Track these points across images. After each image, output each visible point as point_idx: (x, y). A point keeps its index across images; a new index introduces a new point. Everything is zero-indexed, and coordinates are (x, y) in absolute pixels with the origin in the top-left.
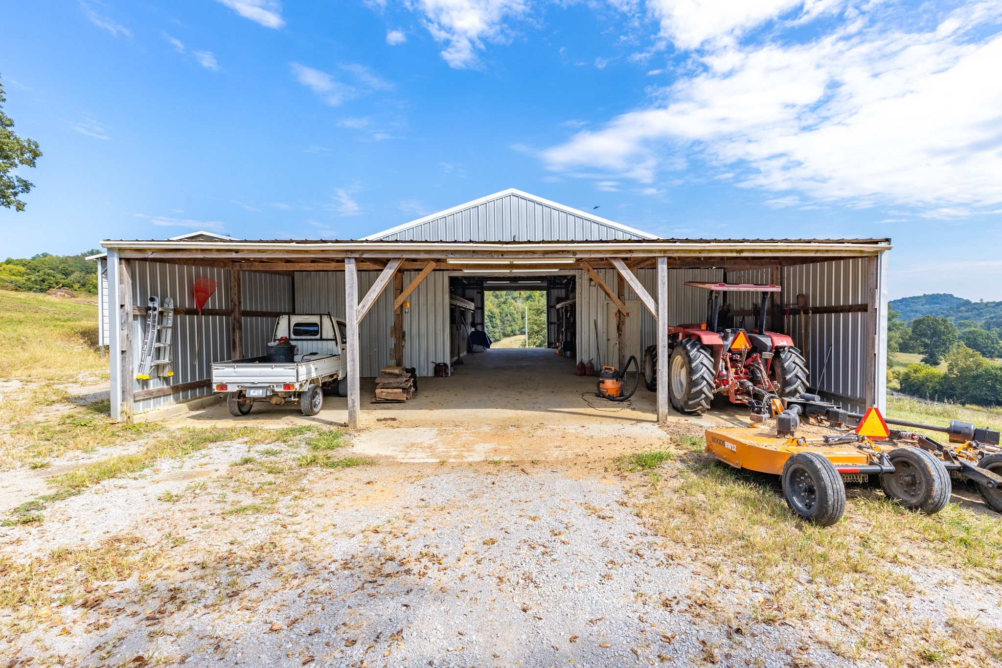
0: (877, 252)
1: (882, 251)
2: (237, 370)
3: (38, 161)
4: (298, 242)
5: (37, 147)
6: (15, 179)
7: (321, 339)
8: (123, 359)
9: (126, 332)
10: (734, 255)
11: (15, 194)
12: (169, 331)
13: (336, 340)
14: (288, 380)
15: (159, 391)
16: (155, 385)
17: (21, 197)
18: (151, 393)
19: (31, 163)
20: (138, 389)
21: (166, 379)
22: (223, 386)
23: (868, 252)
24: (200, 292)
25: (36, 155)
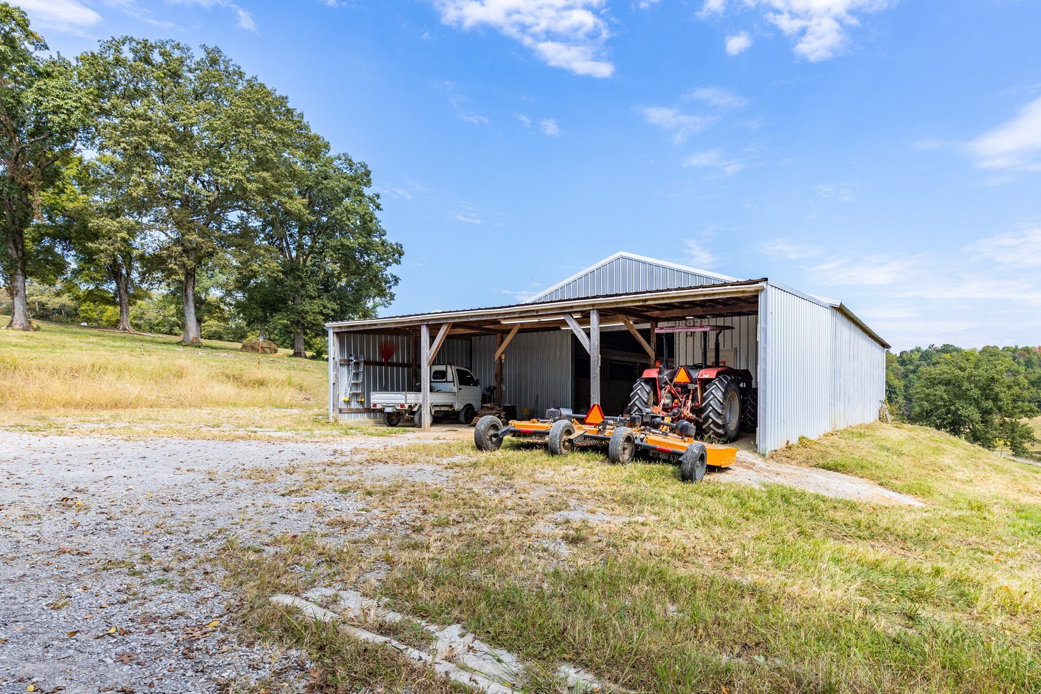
0: (757, 291)
1: (762, 289)
2: (382, 395)
3: (403, 259)
4: (400, 317)
5: (401, 248)
6: (390, 276)
7: (446, 382)
8: (334, 388)
9: (335, 373)
10: (641, 304)
11: (390, 287)
12: (362, 374)
13: (453, 382)
14: (403, 402)
15: (357, 409)
16: (354, 405)
17: (394, 290)
18: (352, 410)
19: (397, 262)
20: (344, 406)
21: (362, 403)
22: (375, 405)
23: (750, 292)
24: (387, 352)
25: (401, 254)
